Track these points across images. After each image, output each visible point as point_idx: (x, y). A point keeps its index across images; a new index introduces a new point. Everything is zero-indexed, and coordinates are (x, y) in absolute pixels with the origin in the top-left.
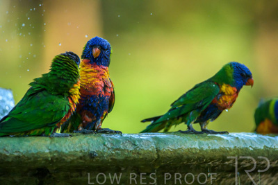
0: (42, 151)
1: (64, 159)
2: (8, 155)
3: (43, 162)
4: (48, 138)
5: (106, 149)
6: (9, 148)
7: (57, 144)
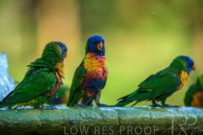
0: (35, 120)
1: (51, 126)
2: (10, 122)
3: (36, 128)
4: (39, 111)
5: (82, 118)
6: (11, 117)
7: (46, 115)
